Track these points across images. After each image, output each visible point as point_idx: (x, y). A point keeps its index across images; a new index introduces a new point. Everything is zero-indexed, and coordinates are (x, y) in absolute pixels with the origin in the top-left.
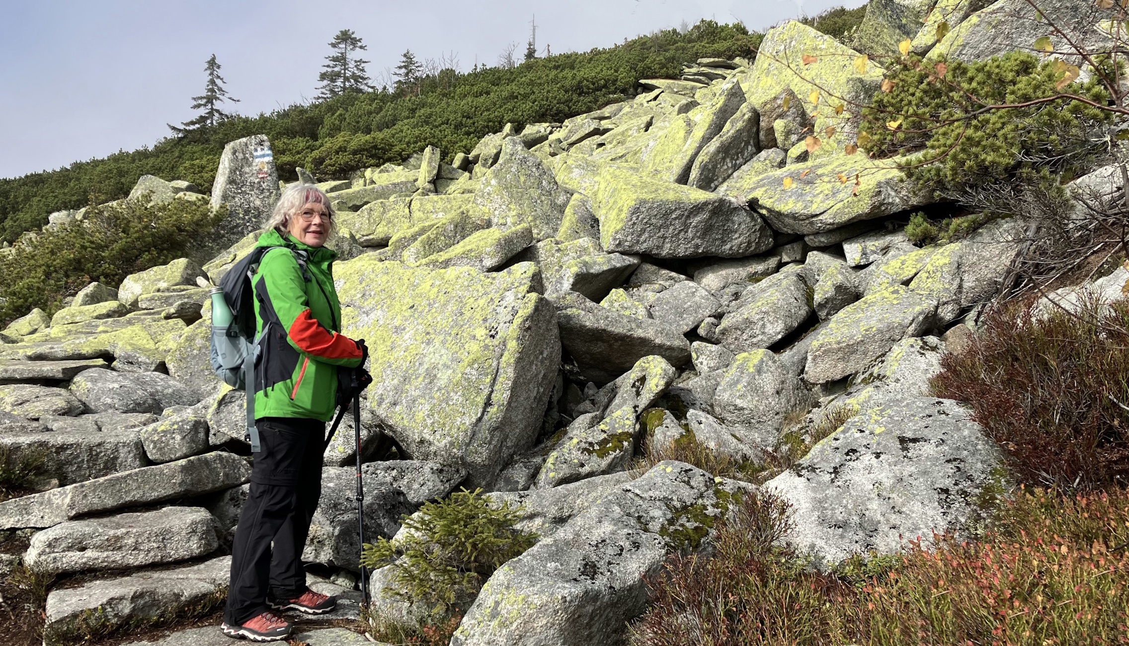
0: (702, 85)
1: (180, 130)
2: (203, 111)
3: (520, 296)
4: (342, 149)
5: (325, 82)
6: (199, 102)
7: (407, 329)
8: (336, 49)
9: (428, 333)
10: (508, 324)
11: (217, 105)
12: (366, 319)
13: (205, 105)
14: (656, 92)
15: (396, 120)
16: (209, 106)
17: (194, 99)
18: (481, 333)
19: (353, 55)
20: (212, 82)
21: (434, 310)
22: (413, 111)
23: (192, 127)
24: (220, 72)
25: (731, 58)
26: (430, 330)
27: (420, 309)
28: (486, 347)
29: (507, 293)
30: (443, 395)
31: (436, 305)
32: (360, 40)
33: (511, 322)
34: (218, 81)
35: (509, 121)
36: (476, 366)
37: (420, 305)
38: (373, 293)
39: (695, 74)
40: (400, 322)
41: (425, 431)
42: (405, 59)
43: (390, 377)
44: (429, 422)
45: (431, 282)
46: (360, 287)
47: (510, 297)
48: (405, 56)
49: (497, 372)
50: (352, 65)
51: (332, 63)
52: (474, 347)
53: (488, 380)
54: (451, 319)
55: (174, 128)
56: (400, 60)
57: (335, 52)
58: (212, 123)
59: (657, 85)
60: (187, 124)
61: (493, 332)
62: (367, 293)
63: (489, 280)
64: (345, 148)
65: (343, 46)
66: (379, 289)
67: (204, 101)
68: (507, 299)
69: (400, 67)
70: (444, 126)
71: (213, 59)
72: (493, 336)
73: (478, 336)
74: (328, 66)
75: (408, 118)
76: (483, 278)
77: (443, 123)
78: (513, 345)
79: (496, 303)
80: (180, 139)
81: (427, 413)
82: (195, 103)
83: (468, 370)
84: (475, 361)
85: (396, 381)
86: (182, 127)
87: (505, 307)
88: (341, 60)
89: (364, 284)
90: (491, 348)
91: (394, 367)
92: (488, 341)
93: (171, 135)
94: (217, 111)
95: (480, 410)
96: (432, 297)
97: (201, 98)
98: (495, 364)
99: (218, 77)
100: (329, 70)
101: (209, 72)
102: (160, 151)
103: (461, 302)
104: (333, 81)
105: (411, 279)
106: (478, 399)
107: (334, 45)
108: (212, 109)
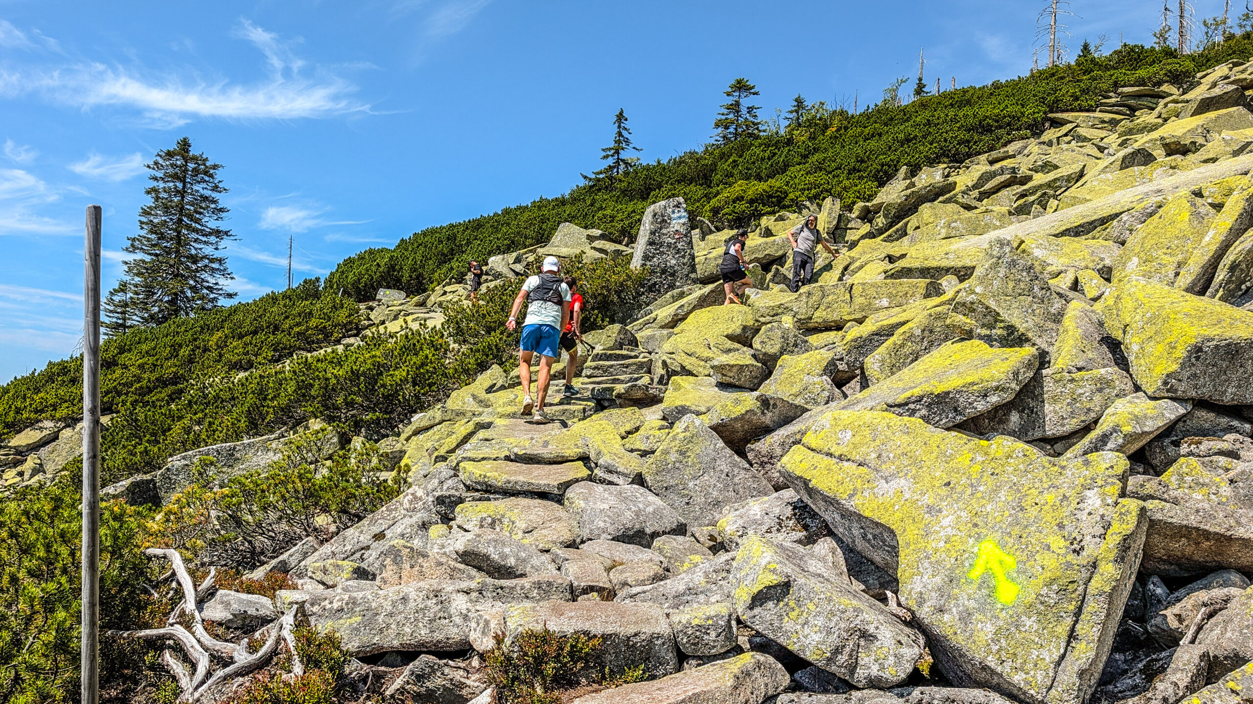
0: (1122, 117)
1: (590, 179)
2: (611, 161)
3: (1110, 501)
4: (740, 199)
5: (720, 130)
6: (608, 153)
7: (945, 513)
8: (731, 98)
9: (976, 525)
10: (1098, 540)
11: (623, 155)
12: (885, 485)
13: (612, 156)
14: (1069, 126)
15: (788, 166)
16: (616, 157)
17: (603, 150)
18: (1058, 543)
19: (746, 102)
20: (620, 134)
21: (979, 495)
22: (805, 157)
23: (601, 176)
24: (626, 124)
25: (1159, 84)
26: (976, 520)
27: (959, 489)
28: (1069, 565)
29: (1088, 493)
30: (1011, 617)
31: (982, 488)
32: (753, 87)
33: (1103, 536)
34: (624, 133)
35: (906, 164)
36: (1055, 587)
37: (958, 483)
38: (891, 455)
39: (1114, 105)
40: (932, 500)
41: (989, 658)
42: (796, 104)
43: (930, 571)
44: (995, 648)
45: (971, 455)
46: (873, 444)
47: (1093, 500)
48: (796, 100)
49: (1084, 598)
50: (744, 111)
51: (726, 111)
52: (1051, 562)
53: (1072, 607)
54: (1007, 513)
55: (585, 177)
56: (791, 105)
57: (730, 100)
58: (618, 172)
59: (1070, 119)
60: (598, 173)
61: (1076, 546)
62: (884, 454)
63: (1056, 468)
64: (743, 197)
65: (737, 94)
66: (899, 452)
67: (613, 151)
68: (1090, 502)
69: (791, 112)
70: (839, 171)
71: (621, 114)
72: (1077, 552)
73: (1054, 547)
74: (723, 114)
75: (799, 164)
76: (1047, 465)
77: (836, 169)
78: (1108, 570)
79: (1074, 505)
80: (591, 187)
81: (990, 636)
82: (604, 154)
83: (1044, 591)
84: (1053, 581)
85: (938, 580)
86: (593, 176)
87: (1090, 514)
88: (735, 108)
89: (878, 442)
90: (1076, 567)
91: (933, 559)
92: (1071, 557)
93: (582, 183)
94: (623, 160)
95: (1063, 644)
96: (974, 476)
97: (610, 149)
98: (1081, 589)
99: (625, 129)
100: (723, 117)
101: (617, 124)
102: (575, 198)
103: (1019, 491)
104: (727, 128)
105: (942, 446)
106: (1059, 629)
107: (728, 95)
108: (618, 158)
